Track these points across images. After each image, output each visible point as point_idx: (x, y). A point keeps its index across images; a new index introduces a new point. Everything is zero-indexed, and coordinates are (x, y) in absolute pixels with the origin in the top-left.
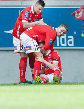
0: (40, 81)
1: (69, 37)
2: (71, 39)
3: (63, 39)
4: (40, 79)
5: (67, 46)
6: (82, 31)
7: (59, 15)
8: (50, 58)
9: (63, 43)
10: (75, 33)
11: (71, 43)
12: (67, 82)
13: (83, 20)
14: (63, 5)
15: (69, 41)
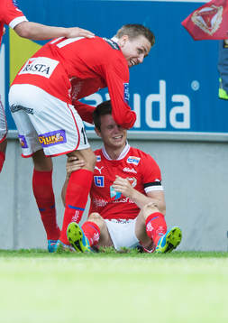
1: (176, 98)
2: (181, 104)
3: (156, 105)
5: (169, 127)
6: (220, 80)
9: (156, 117)
10: (195, 85)
11: (180, 118)
13: (225, 44)
15: (175, 111)
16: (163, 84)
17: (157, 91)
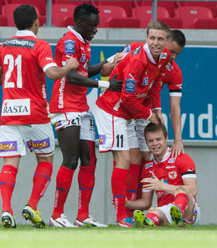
0: (145, 222)
4: (145, 216)
5: (215, 137)
7: (197, 65)
8: (173, 167)
9: (205, 130)
12: (212, 225)
14: (205, 40)
16: (210, 107)
17: (206, 112)
